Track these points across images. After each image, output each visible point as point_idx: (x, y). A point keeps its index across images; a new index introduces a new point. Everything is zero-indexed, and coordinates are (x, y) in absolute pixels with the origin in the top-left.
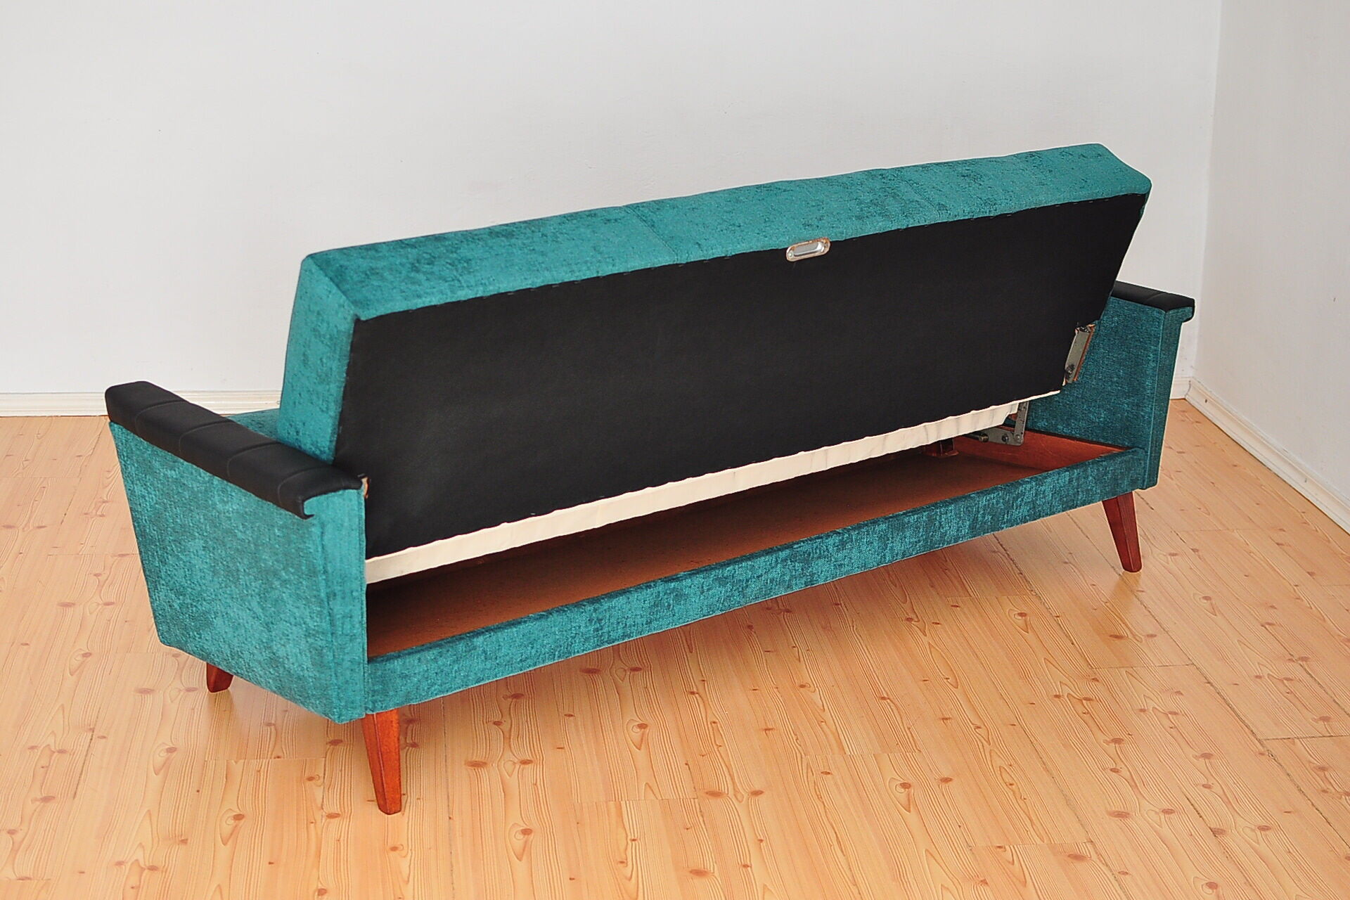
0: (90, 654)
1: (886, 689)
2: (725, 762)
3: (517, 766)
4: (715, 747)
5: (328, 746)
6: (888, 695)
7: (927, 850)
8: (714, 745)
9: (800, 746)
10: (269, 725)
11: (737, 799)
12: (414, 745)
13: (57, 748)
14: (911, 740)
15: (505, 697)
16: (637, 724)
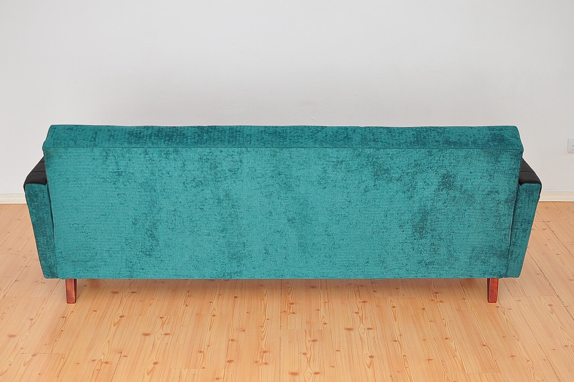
0: (123, 316)
1: (486, 341)
3: (312, 375)
4: (405, 368)
5: (227, 363)
6: (486, 344)
8: (404, 366)
9: (444, 368)
10: (201, 352)
12: (266, 364)
13: (105, 361)
14: (496, 366)
15: (309, 341)
16: (369, 355)
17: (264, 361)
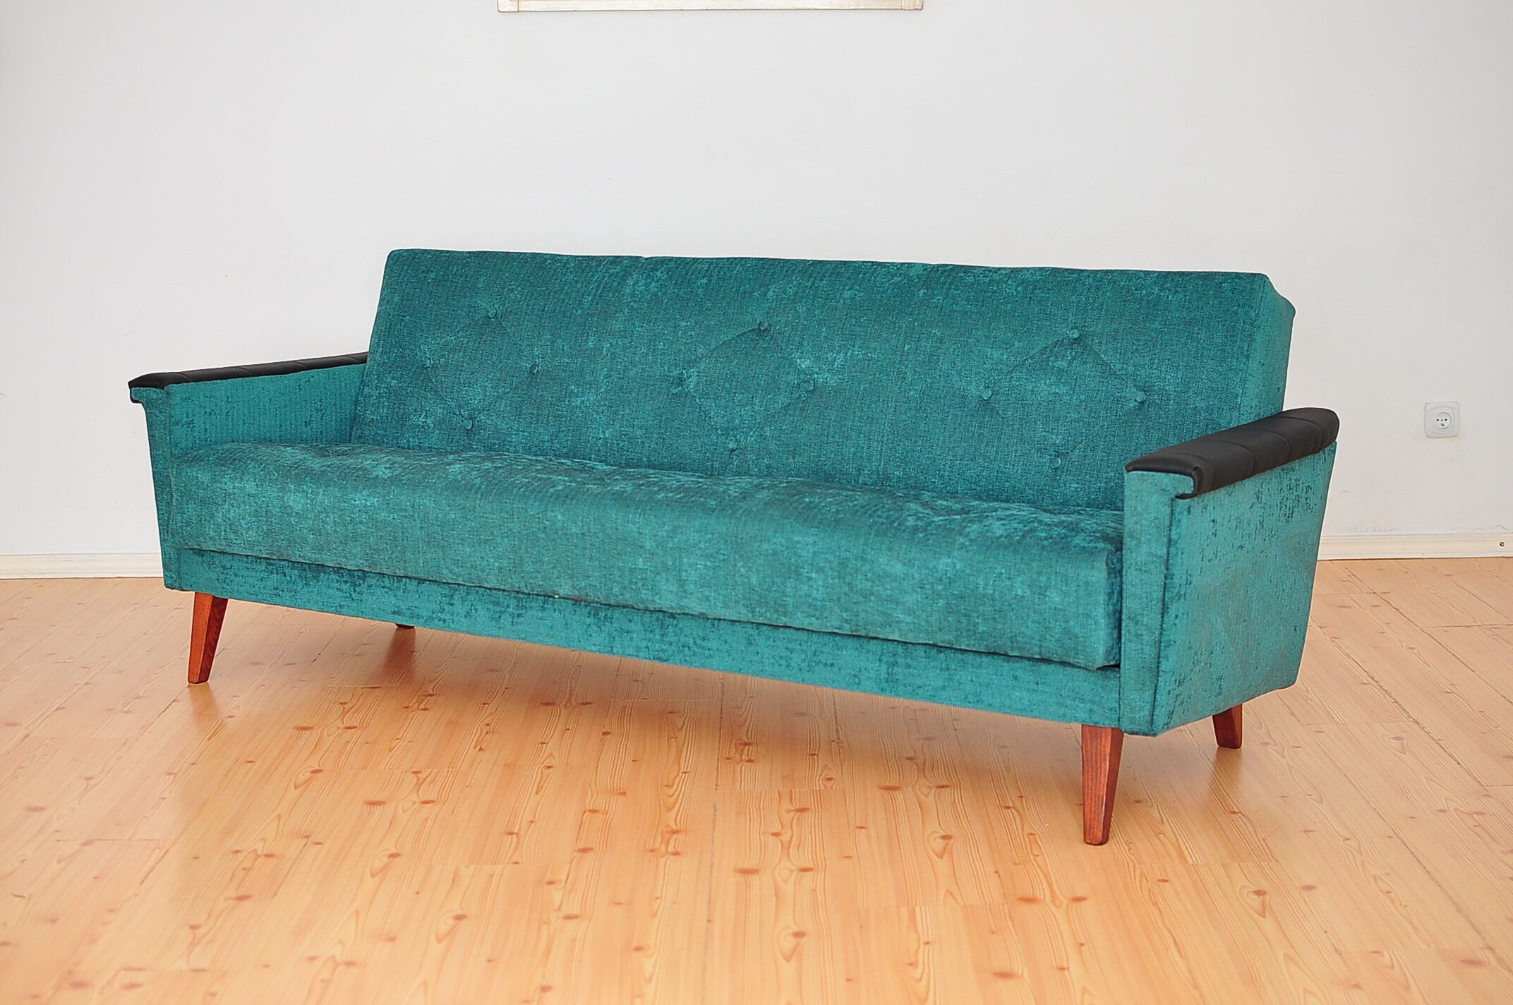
2: (1041, 870)
3: (795, 874)
4: (1032, 857)
5: (576, 854)
6: (1239, 809)
7: (1285, 955)
8: (1030, 854)
9: (1133, 855)
10: (511, 833)
11: (1054, 904)
12: (676, 854)
13: (265, 853)
14: (1266, 849)
15: (789, 811)
16: (940, 835)
17: (671, 849)
